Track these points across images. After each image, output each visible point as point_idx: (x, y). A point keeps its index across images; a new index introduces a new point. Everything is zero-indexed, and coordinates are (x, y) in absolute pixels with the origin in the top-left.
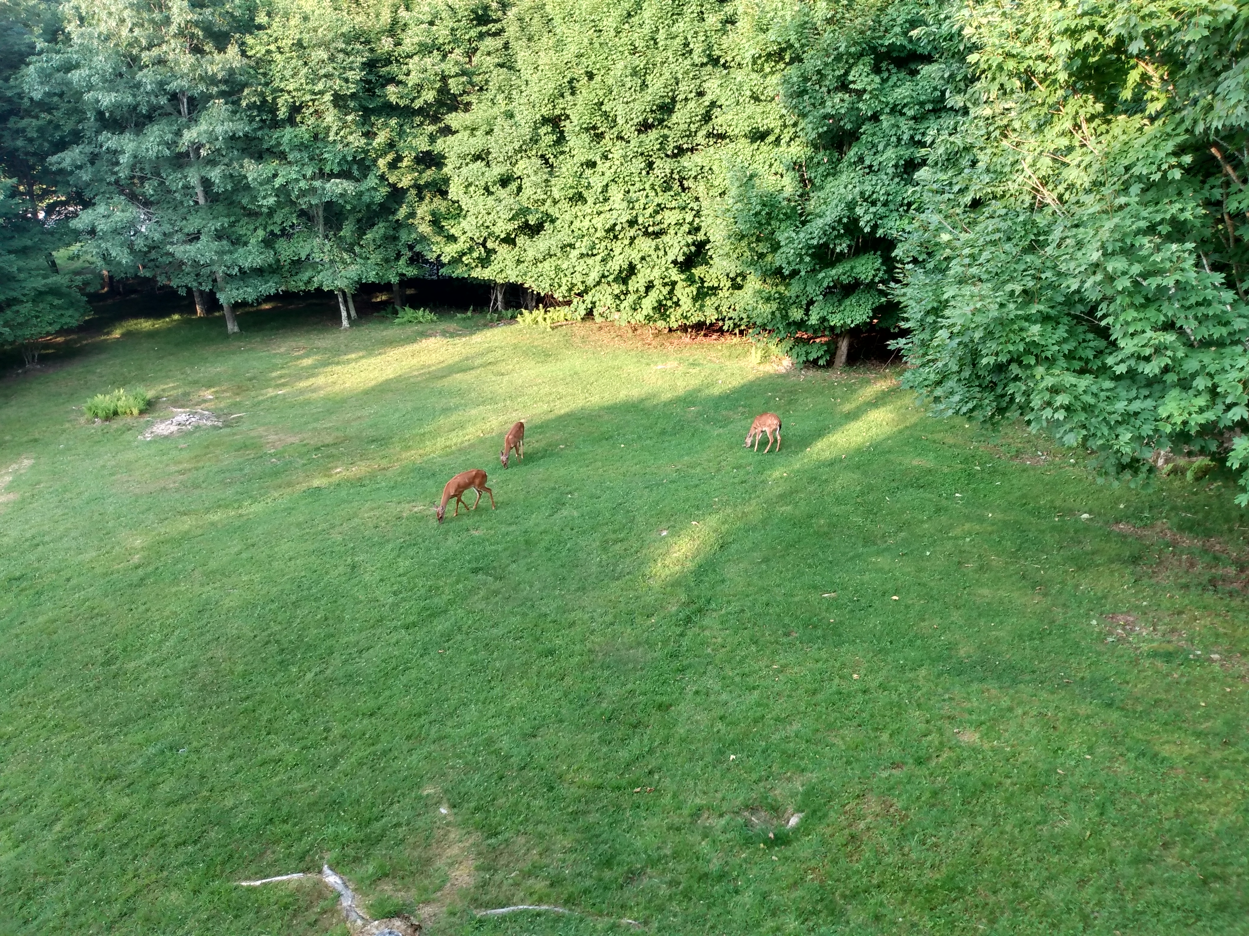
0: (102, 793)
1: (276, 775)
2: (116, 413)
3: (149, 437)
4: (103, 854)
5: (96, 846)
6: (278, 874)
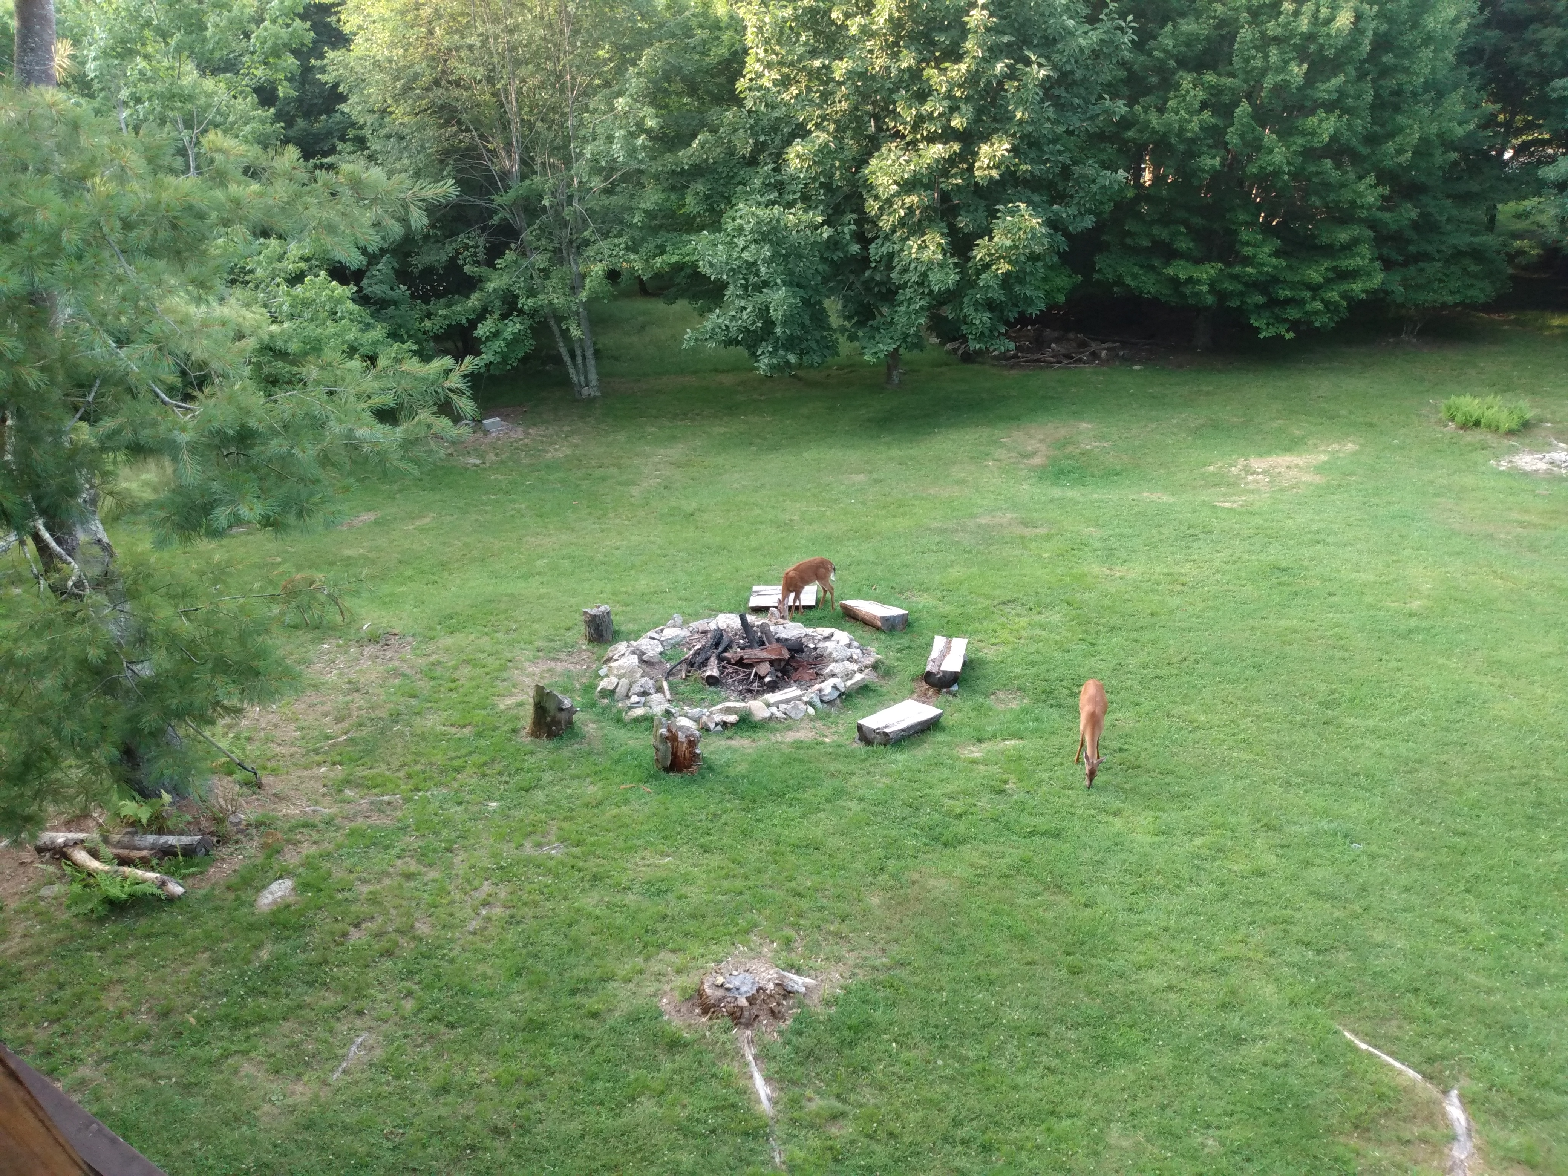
0: (1254, 837)
1: (1451, 944)
2: (1477, 423)
3: (1504, 465)
4: (1224, 897)
5: (1222, 884)
6: (1392, 1054)
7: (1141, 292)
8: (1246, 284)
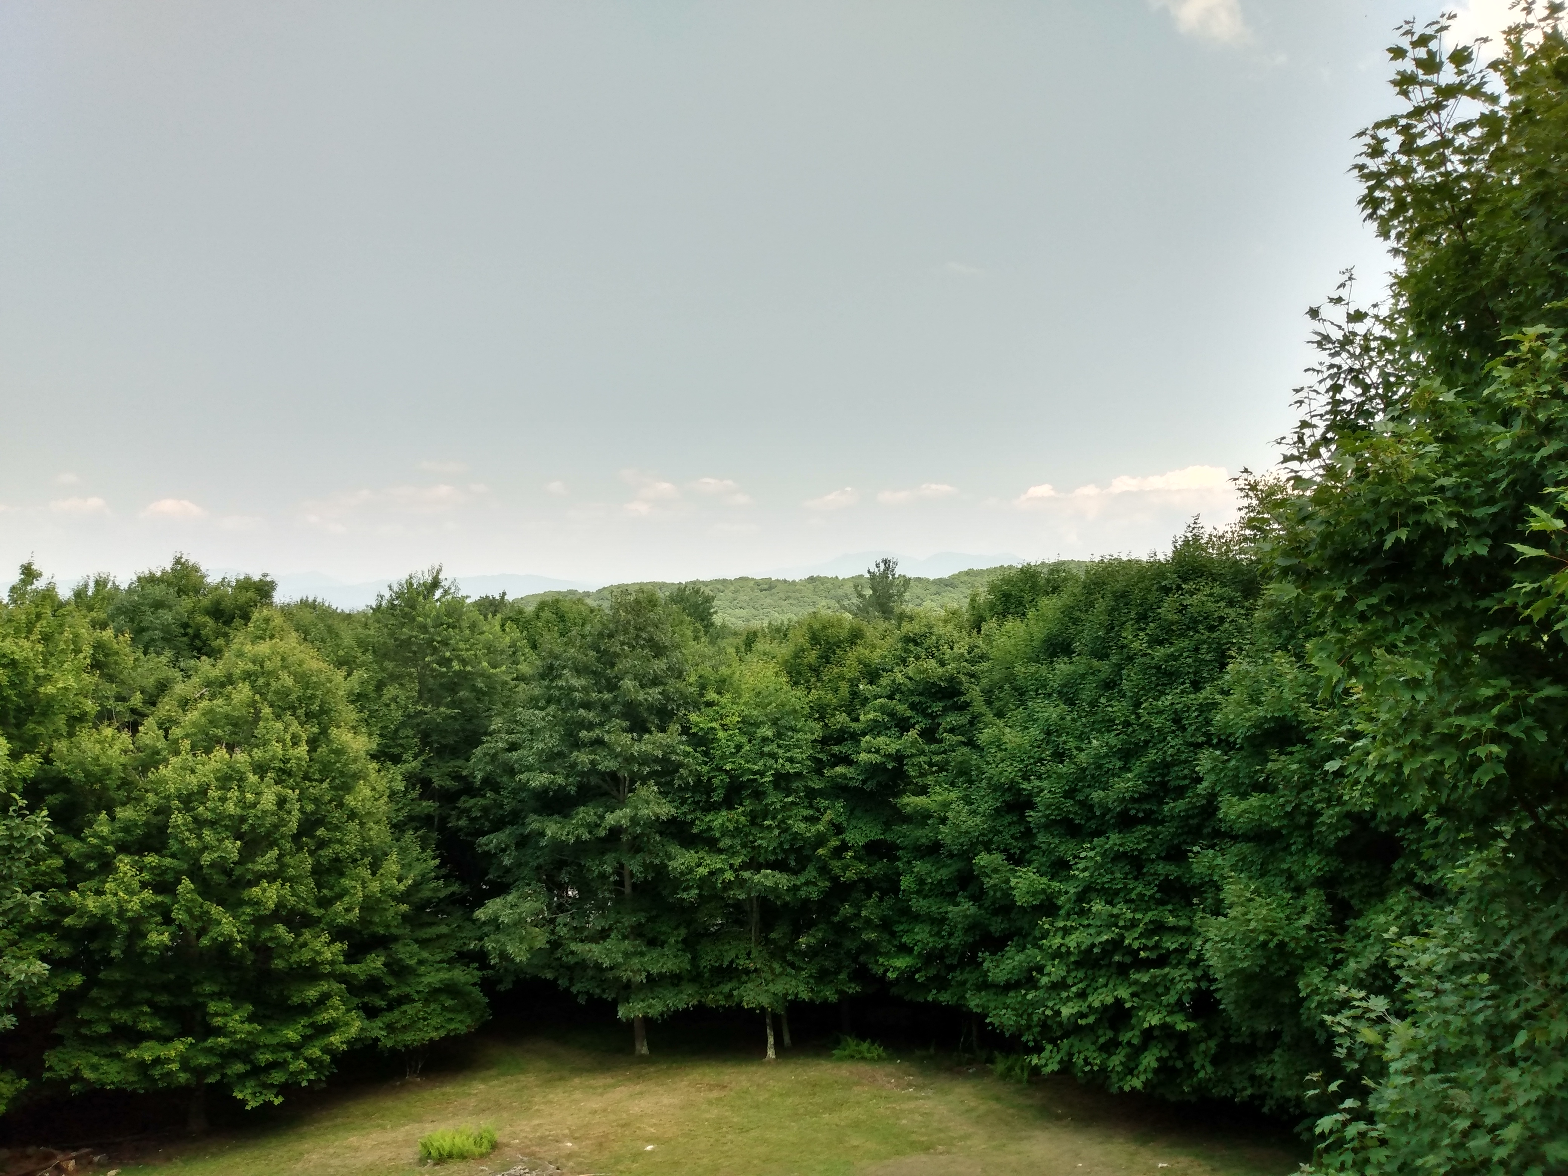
2: (450, 1155)
7: (103, 1085)
8: (221, 1055)
